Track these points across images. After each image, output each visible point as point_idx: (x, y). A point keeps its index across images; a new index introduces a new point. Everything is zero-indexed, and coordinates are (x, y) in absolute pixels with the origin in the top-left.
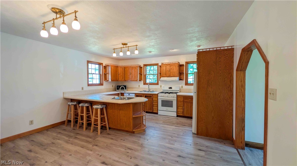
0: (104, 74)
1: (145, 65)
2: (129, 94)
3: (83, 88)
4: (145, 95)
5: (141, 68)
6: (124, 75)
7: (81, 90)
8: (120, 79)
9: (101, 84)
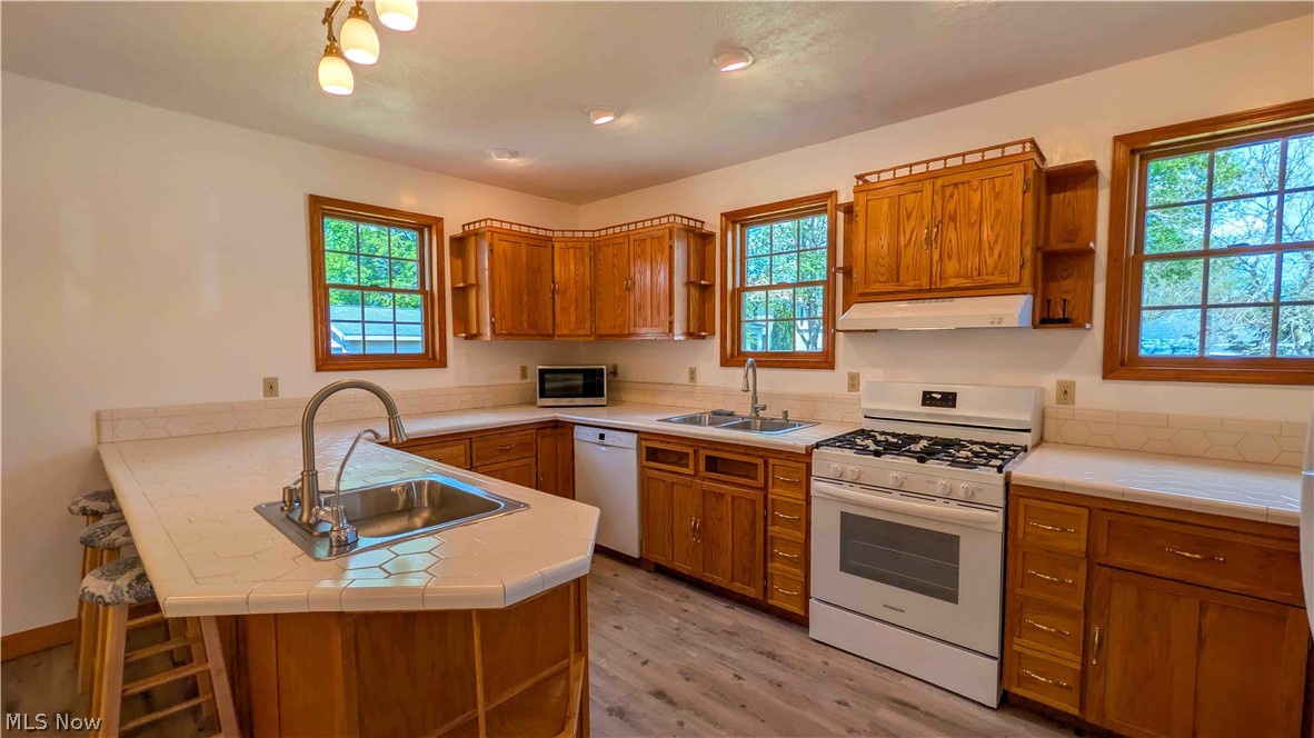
0: (455, 290)
1: (739, 219)
2: (602, 437)
3: (271, 387)
4: (703, 453)
5: (706, 238)
6: (593, 300)
7: (257, 393)
8: (567, 321)
9: (434, 357)
